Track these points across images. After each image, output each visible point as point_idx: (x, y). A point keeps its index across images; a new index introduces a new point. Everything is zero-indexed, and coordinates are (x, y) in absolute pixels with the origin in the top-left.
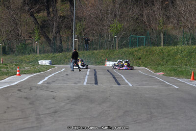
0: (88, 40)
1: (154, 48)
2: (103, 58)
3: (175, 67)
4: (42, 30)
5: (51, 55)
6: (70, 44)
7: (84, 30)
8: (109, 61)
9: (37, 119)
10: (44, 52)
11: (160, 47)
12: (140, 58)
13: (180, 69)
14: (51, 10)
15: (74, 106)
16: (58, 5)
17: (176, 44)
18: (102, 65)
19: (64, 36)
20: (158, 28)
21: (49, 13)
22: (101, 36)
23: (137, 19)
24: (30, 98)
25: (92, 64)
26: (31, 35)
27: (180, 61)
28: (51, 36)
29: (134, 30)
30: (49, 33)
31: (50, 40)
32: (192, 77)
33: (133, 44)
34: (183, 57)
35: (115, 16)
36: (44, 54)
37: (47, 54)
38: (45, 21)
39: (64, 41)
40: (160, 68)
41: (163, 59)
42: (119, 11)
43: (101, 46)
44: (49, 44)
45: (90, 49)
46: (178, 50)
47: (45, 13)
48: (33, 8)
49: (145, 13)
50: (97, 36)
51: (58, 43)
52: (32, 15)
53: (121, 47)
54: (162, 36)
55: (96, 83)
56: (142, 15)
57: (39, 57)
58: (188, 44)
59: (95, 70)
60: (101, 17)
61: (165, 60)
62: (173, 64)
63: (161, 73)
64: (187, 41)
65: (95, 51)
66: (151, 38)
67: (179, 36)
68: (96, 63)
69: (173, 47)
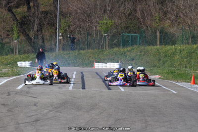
0: (74, 39)
1: (149, 48)
2: (91, 59)
3: (173, 69)
4: (21, 27)
5: (32, 56)
6: (53, 43)
7: (69, 27)
8: (98, 62)
9: (16, 128)
10: (24, 52)
11: (155, 47)
12: (133, 60)
13: (179, 72)
14: (32, 4)
15: (58, 114)
17: (174, 43)
18: (90, 67)
19: (47, 34)
20: (154, 25)
21: (29, 8)
22: (89, 34)
23: (130, 14)
24: (8, 105)
25: (78, 66)
26: (9, 32)
27: (179, 63)
28: (32, 35)
29: (127, 28)
30: (29, 30)
31: (31, 38)
32: (192, 81)
33: (125, 43)
34: (182, 57)
35: (105, 11)
36: (24, 54)
37: (27, 55)
38: (25, 17)
39: (47, 39)
40: (155, 70)
41: (159, 60)
42: (109, 6)
43: (89, 45)
44: (30, 43)
45: (76, 48)
46: (176, 49)
47: (25, 8)
48: (12, 2)
49: (139, 7)
50: (84, 34)
51: (40, 42)
52: (10, 10)
53: (111, 46)
54: (158, 34)
55: (84, 88)
56: (135, 11)
57: (18, 58)
58: (188, 43)
59: (82, 73)
60: (88, 12)
61: (161, 62)
62: (171, 66)
63: (157, 76)
64: (187, 39)
65: (82, 52)
66: (145, 37)
67: (177, 34)
68: (83, 65)
69: (171, 47)
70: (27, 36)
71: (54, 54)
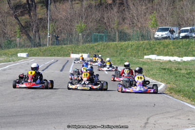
1: (110, 43)
2: (69, 51)
5: (29, 49)
7: (57, 29)
8: (74, 53)
11: (115, 43)
12: (99, 52)
16: (38, 10)
17: (129, 40)
19: (42, 34)
23: (99, 20)
25: (61, 56)
28: (31, 34)
29: (97, 29)
31: (31, 37)
34: (132, 50)
37: (26, 49)
42: (84, 14)
46: (128, 44)
48: (17, 12)
49: (106, 16)
51: (37, 39)
52: (16, 18)
53: (85, 42)
54: (117, 34)
57: (19, 51)
61: (118, 53)
64: (138, 37)
65: (64, 46)
67: (132, 34)
68: (64, 55)
69: (125, 43)
70: (28, 35)
71: (44, 48)
